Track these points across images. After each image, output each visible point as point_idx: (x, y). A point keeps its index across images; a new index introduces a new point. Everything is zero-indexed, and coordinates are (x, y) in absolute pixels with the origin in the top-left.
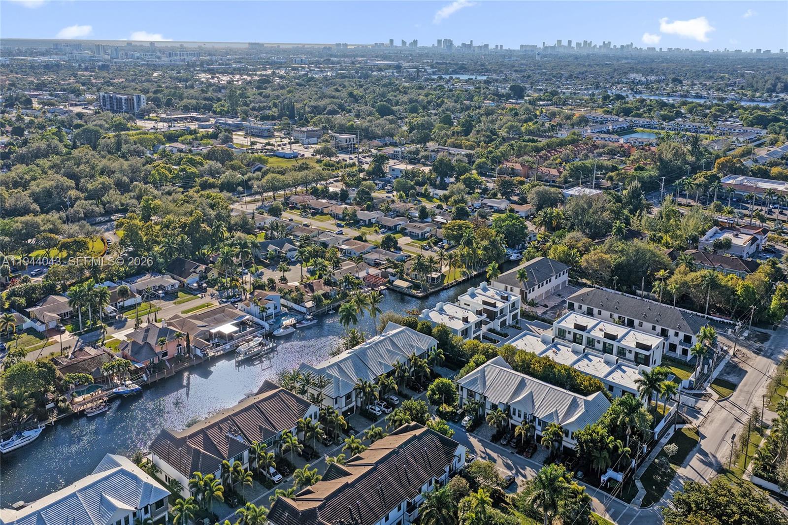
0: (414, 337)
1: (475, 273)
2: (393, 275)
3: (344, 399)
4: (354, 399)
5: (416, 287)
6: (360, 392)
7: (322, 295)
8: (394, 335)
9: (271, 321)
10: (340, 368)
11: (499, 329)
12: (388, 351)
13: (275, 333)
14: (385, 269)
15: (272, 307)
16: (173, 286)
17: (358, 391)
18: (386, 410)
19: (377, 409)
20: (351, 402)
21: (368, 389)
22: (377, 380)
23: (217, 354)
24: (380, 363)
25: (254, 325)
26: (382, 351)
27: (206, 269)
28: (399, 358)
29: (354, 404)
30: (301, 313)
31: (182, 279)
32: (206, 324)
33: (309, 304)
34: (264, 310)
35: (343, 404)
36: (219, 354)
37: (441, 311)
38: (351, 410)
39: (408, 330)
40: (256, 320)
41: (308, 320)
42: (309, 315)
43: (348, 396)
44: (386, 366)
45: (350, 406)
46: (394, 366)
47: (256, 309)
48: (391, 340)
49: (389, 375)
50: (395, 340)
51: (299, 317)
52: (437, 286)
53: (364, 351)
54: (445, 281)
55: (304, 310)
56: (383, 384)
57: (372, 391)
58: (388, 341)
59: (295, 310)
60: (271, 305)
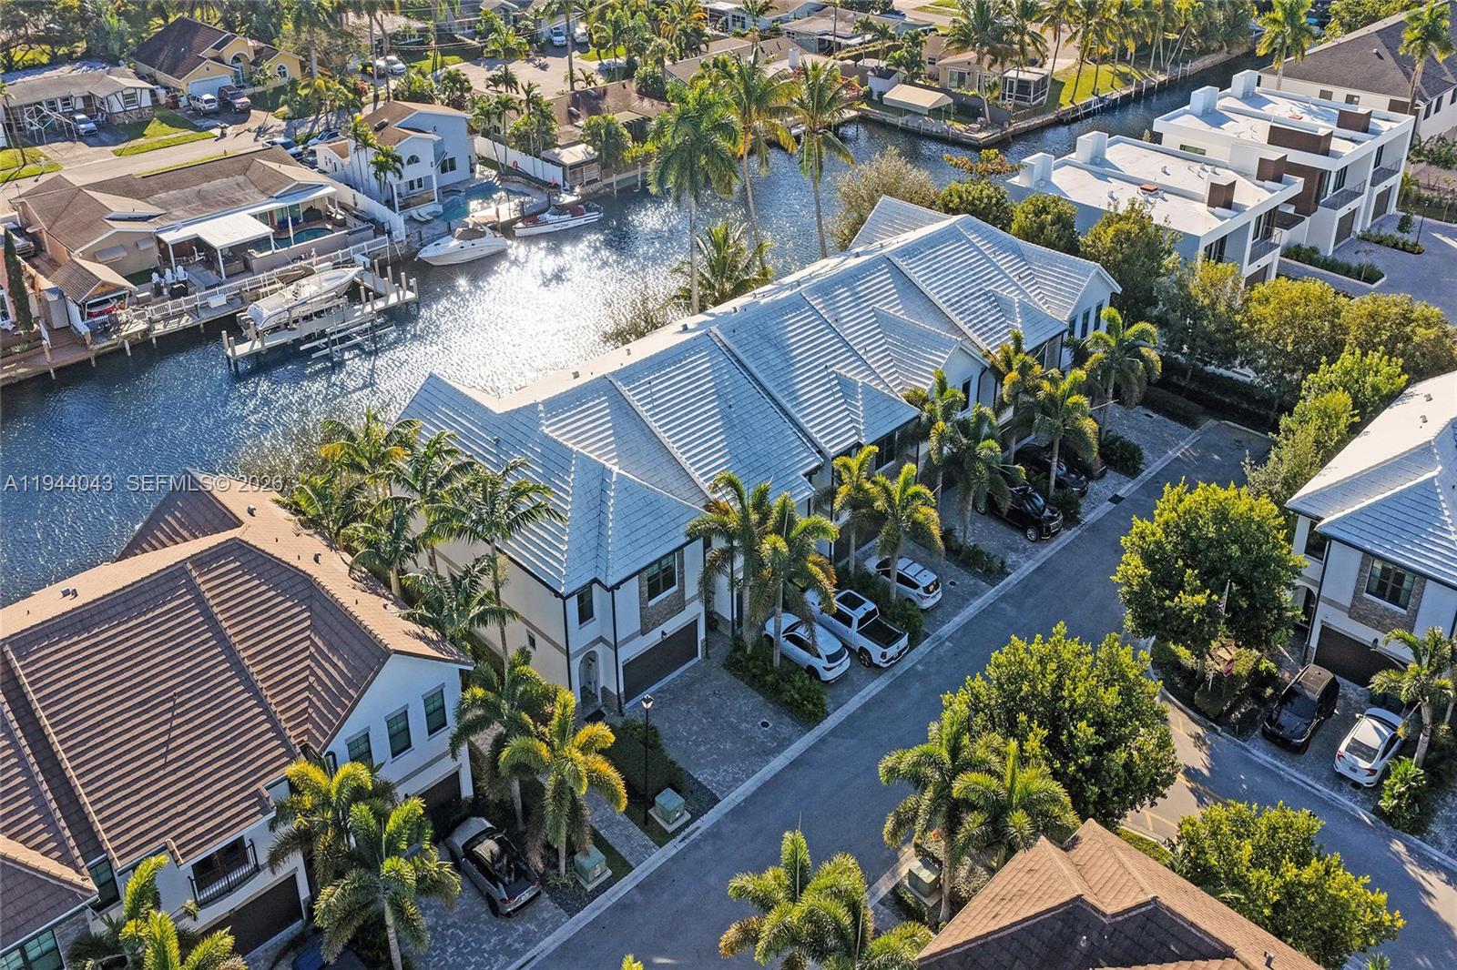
0: (1003, 261)
1: (1162, 78)
2: (885, 74)
3: (630, 595)
4: (692, 588)
5: (967, 111)
6: (728, 555)
7: (628, 126)
8: (909, 251)
9: (423, 211)
10: (622, 408)
11: (1329, 250)
12: (886, 324)
13: (428, 253)
14: (857, 58)
15: (427, 157)
16: (130, 98)
17: (719, 544)
18: (875, 650)
19: (827, 644)
20: (679, 604)
21: (771, 544)
22: (825, 479)
23: (160, 328)
24: (846, 387)
25: (351, 221)
26: (853, 326)
27: (257, 52)
28: (941, 358)
29: (695, 610)
30: (542, 185)
31: (172, 81)
32: (157, 211)
33: (574, 154)
34: (388, 163)
35: (629, 619)
36: (174, 325)
37: (1099, 167)
38: (681, 645)
39: (977, 230)
40: (364, 202)
41: (562, 209)
42: (571, 191)
43: (660, 578)
44: (876, 401)
45: (672, 625)
46: (918, 400)
47: (362, 162)
48: (897, 272)
49: (891, 449)
50: (916, 273)
51: (536, 199)
52: (1037, 111)
53: (763, 327)
54: (1064, 99)
55: (554, 174)
56: (859, 502)
57: (799, 551)
58: (882, 278)
59: (525, 175)
60: (422, 146)
